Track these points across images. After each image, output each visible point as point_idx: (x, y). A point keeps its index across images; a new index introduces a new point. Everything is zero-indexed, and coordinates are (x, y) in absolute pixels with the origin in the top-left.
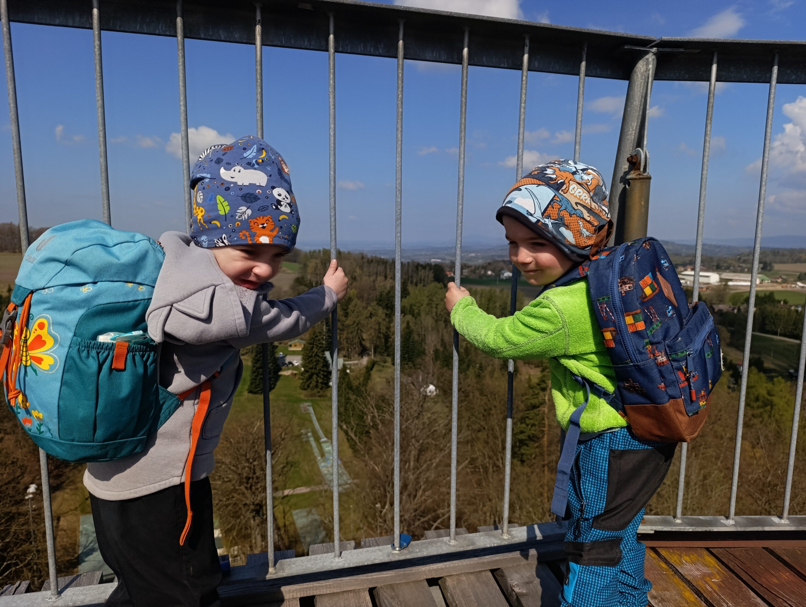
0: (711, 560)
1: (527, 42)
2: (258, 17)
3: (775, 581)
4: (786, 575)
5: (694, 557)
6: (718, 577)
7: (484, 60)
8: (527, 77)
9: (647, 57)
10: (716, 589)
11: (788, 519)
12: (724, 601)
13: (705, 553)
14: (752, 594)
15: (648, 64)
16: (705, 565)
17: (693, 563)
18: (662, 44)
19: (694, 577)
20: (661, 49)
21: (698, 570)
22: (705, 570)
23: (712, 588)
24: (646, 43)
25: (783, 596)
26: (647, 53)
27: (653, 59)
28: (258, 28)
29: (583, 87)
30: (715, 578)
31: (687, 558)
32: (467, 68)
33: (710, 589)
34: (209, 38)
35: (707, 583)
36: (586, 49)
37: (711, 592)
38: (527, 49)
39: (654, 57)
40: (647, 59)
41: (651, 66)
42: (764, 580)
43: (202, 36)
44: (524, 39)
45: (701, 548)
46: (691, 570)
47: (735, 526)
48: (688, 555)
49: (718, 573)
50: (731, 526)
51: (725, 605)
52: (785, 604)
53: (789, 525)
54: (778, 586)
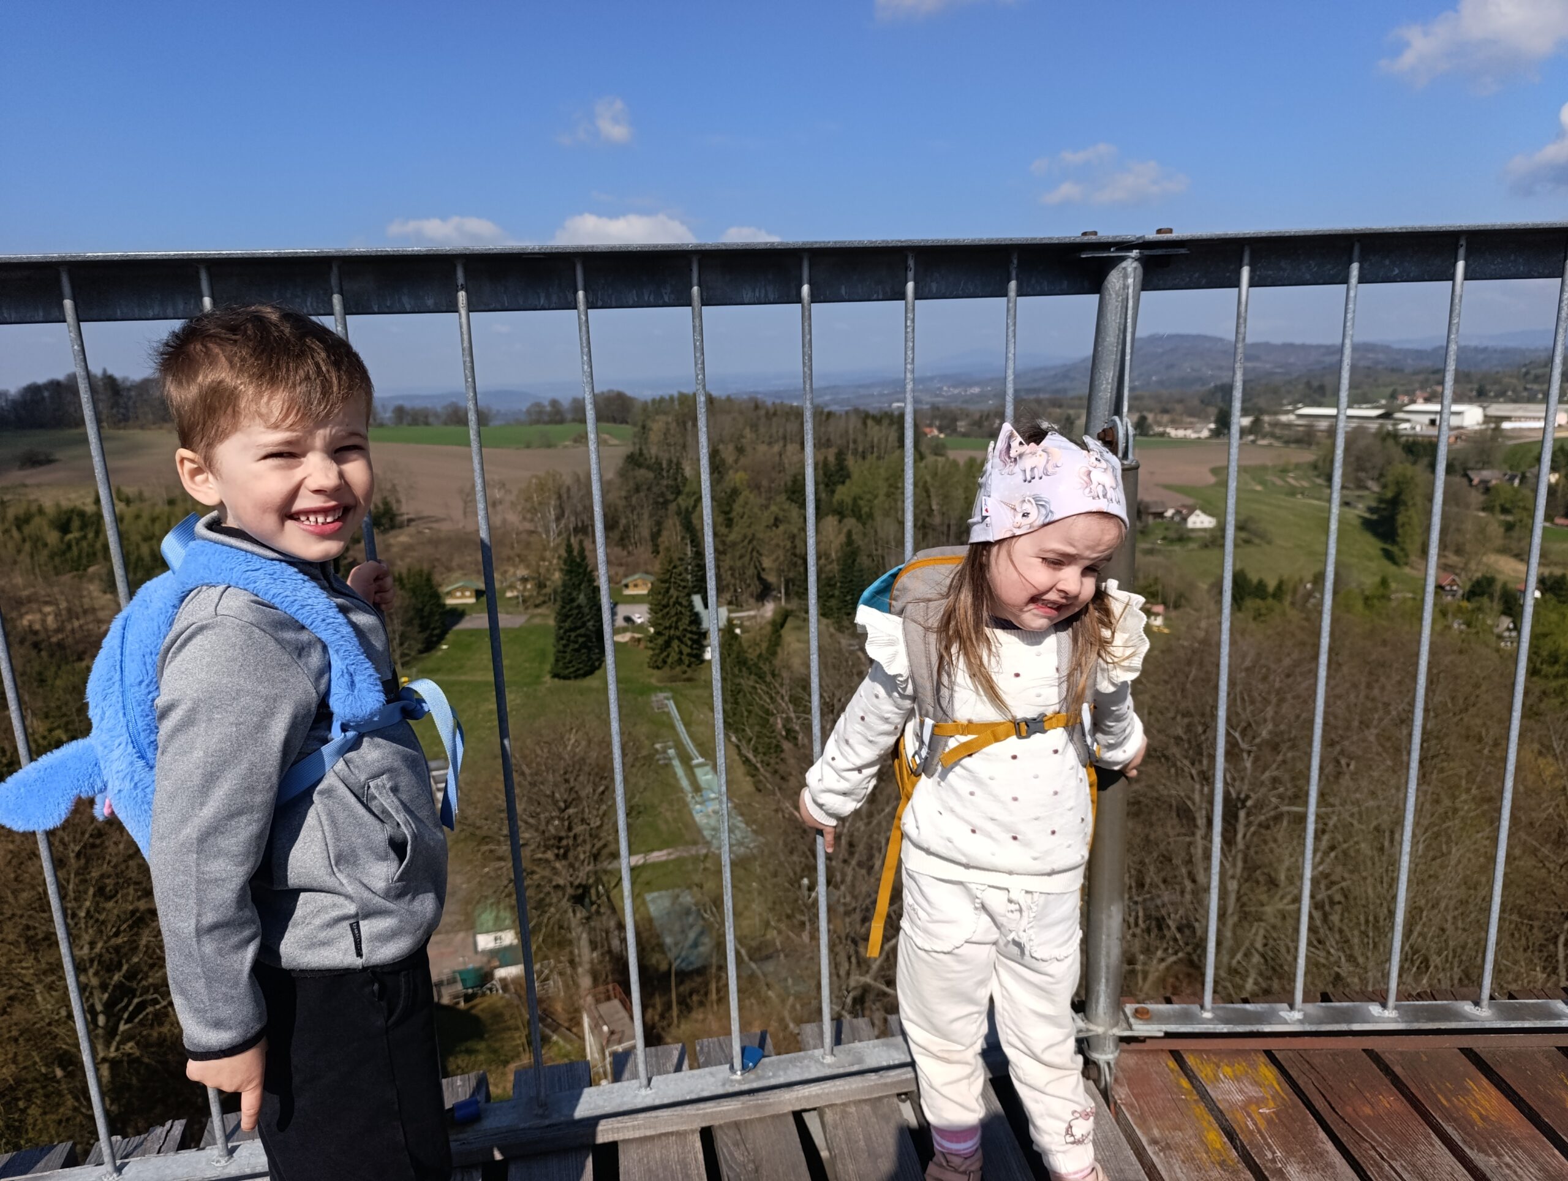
0: (1268, 1073)
2: (461, 280)
3: (1368, 1110)
4: (1390, 1101)
5: (1240, 1067)
6: (1272, 1104)
9: (1124, 264)
10: (1263, 1126)
11: (1396, 1008)
12: (1270, 1148)
13: (1263, 1059)
14: (1322, 1135)
15: (1125, 277)
16: (1256, 1083)
17: (1237, 1078)
18: (1147, 245)
19: (1232, 1105)
20: (1147, 252)
21: (1241, 1091)
22: (1253, 1091)
23: (1255, 1124)
25: (1373, 1138)
26: (1123, 259)
27: (1135, 269)
28: (461, 295)
30: (1266, 1106)
31: (1228, 1070)
32: (809, 308)
33: (1251, 1126)
34: (383, 311)
35: (1249, 1115)
36: (1015, 266)
37: (1251, 1132)
38: (911, 274)
39: (1135, 264)
40: (1124, 270)
41: (1130, 281)
42: (1349, 1109)
43: (375, 311)
44: (906, 263)
45: (1256, 1051)
46: (1229, 1092)
47: (1301, 1022)
48: (1231, 1065)
49: (1273, 1098)
50: (1294, 1023)
51: (1270, 1156)
52: (1373, 1153)
53: (1395, 1021)
54: (1367, 1119)
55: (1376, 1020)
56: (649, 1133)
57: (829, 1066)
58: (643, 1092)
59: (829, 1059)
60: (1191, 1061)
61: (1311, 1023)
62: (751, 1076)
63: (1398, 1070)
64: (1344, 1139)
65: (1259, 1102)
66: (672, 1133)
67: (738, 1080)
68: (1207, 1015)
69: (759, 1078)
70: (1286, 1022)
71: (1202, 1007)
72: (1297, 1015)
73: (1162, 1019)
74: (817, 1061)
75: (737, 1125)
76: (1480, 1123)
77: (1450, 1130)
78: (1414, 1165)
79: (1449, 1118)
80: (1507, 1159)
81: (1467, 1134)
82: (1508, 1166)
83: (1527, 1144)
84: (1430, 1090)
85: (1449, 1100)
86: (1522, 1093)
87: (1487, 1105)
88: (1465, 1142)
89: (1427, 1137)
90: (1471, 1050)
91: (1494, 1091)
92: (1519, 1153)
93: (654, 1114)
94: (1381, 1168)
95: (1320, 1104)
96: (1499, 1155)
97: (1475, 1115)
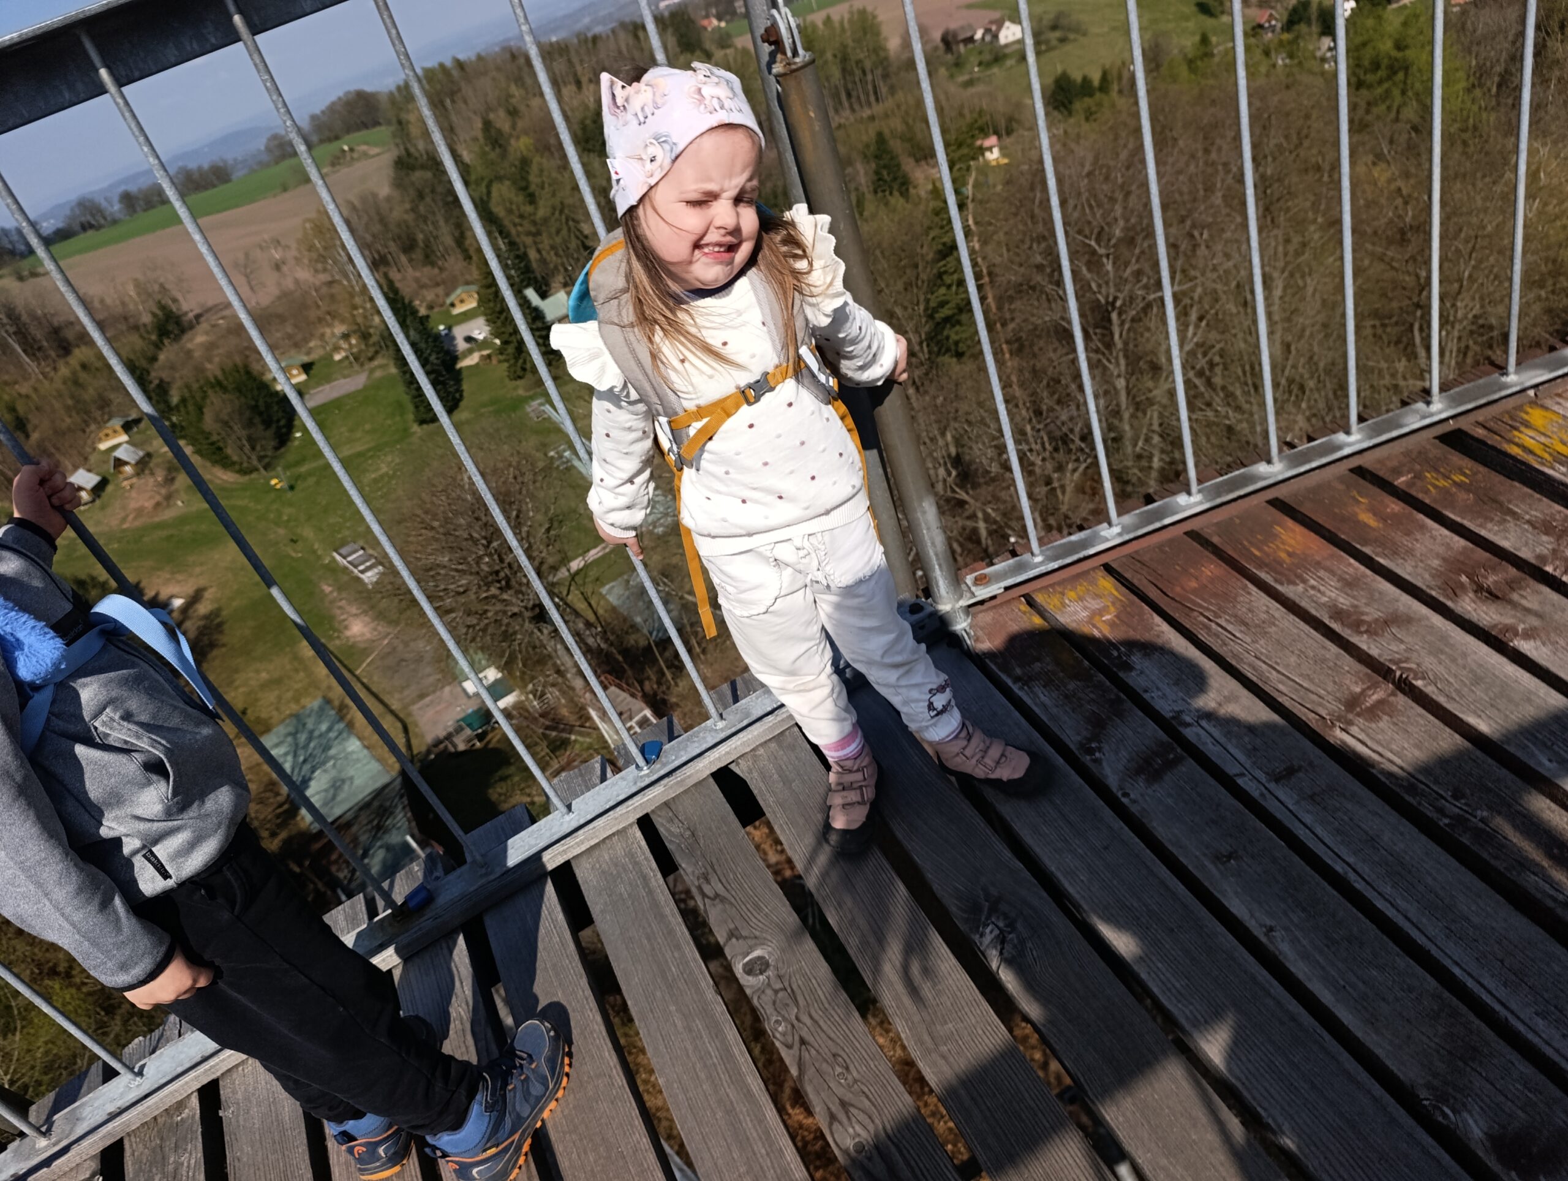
0: (1107, 584)
3: (1194, 584)
4: (1212, 569)
5: (1083, 588)
6: (1112, 609)
10: (1108, 631)
11: (1200, 491)
14: (1157, 619)
16: (1097, 596)
17: (1081, 599)
19: (1080, 624)
21: (1085, 608)
22: (1095, 604)
23: (1102, 632)
30: (1109, 612)
31: (1072, 594)
33: (1098, 635)
35: (1096, 627)
37: (1099, 640)
42: (1178, 589)
45: (1094, 569)
46: (1076, 613)
47: (1120, 534)
48: (1074, 589)
49: (1113, 603)
50: (1114, 538)
51: (1115, 654)
52: (1201, 618)
53: (1201, 503)
54: (1194, 591)
55: (1184, 509)
56: (593, 843)
57: (722, 730)
58: (567, 818)
59: (721, 725)
60: (1039, 598)
61: (1128, 533)
62: (657, 766)
63: (1215, 540)
64: (1176, 616)
65: (1100, 612)
66: (613, 834)
67: (647, 773)
68: (1038, 559)
69: (664, 765)
70: (1107, 540)
71: (1033, 554)
72: (1116, 530)
73: (999, 577)
74: (711, 730)
75: (666, 804)
76: (1287, 560)
77: (1263, 575)
78: (1236, 616)
79: (1261, 564)
80: (1312, 582)
81: (1277, 572)
82: (1313, 587)
83: (1328, 563)
84: (1244, 547)
85: (1259, 549)
86: (1321, 519)
87: (1292, 542)
88: (1276, 581)
89: (1245, 588)
90: (1277, 499)
91: (1298, 529)
92: (1322, 573)
93: (591, 826)
94: (1208, 628)
95: (1153, 594)
96: (1304, 581)
97: (1283, 555)
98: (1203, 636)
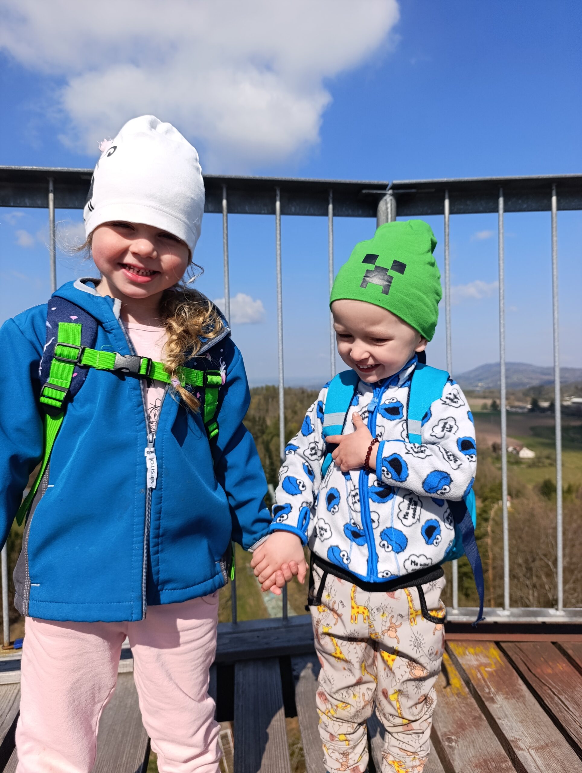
0: (495, 652)
1: (278, 193)
2: (51, 187)
3: (550, 671)
4: (563, 666)
5: (479, 648)
6: (494, 666)
7: (247, 208)
8: (280, 220)
9: (385, 198)
10: (486, 676)
11: (564, 611)
12: (488, 687)
13: (493, 645)
14: (520, 682)
15: (386, 204)
16: (487, 656)
17: (476, 654)
18: (395, 187)
19: (470, 667)
20: (396, 191)
21: (477, 660)
22: (484, 660)
23: (482, 675)
24: (383, 187)
25: (550, 684)
26: (384, 195)
27: (391, 200)
28: (51, 196)
29: (332, 225)
30: (490, 667)
31: (472, 650)
32: (227, 216)
33: (479, 676)
34: (17, 205)
35: (479, 671)
36: (331, 195)
37: (479, 680)
38: (278, 198)
39: (391, 198)
40: (386, 200)
41: (389, 205)
42: (539, 670)
43: (12, 204)
44: (275, 191)
45: (490, 641)
47: (508, 616)
48: (474, 648)
50: (504, 616)
51: (487, 691)
54: (549, 675)
55: (551, 617)
61: (513, 618)
65: (485, 665)
68: (455, 611)
72: (506, 613)
94: (553, 699)
98: (547, 702)
